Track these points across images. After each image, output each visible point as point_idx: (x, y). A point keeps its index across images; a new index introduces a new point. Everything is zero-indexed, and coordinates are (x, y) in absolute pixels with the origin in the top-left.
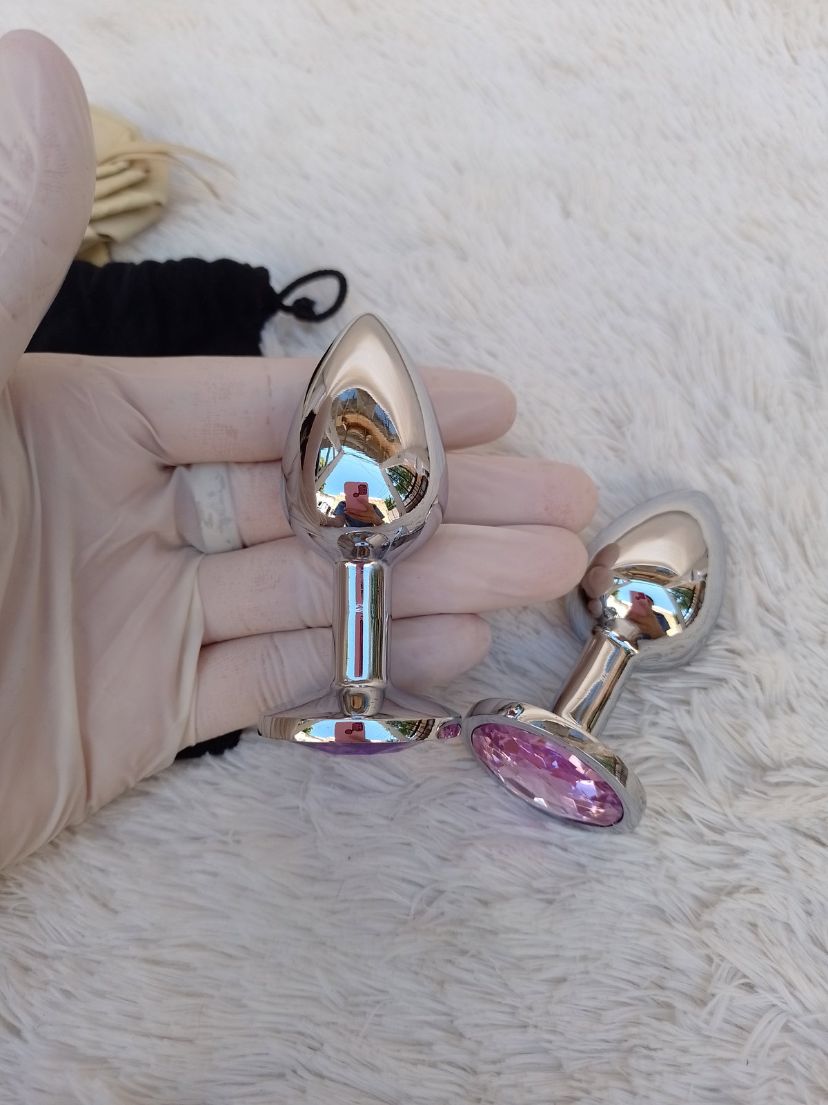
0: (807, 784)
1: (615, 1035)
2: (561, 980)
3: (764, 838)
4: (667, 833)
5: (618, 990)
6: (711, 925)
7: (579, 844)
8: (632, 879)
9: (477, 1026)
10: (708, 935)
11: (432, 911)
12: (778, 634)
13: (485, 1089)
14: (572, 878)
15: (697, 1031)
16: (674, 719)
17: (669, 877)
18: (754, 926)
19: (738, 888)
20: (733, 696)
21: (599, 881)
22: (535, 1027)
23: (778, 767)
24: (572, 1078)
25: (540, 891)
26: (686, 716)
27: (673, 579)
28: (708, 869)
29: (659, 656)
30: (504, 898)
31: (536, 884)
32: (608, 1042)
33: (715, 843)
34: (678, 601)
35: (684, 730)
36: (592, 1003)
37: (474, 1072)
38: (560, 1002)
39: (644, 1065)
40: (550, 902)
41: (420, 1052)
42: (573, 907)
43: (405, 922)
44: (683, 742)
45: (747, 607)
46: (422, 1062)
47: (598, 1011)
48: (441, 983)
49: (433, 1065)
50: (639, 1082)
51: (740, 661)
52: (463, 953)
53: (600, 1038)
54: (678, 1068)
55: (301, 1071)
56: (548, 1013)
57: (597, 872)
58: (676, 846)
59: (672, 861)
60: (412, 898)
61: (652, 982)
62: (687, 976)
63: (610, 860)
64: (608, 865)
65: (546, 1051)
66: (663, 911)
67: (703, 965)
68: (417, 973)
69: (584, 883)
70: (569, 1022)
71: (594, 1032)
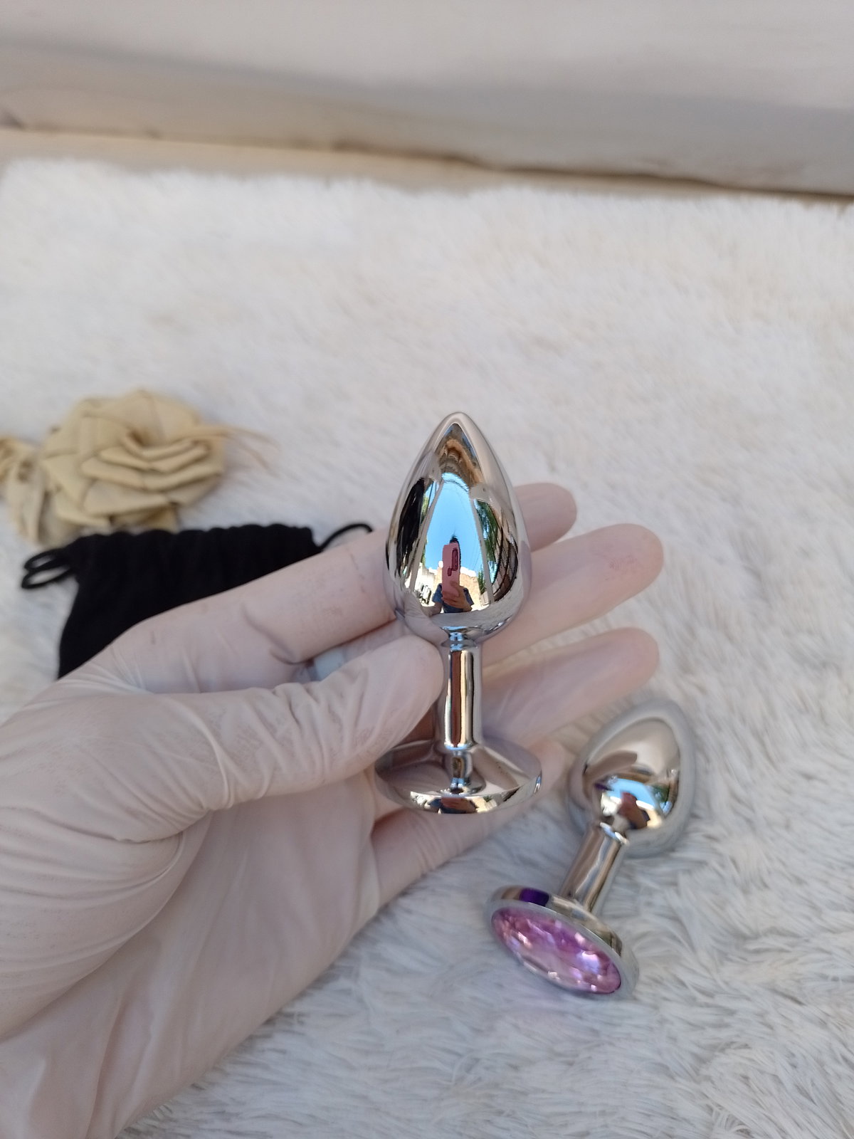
0: (781, 951)
3: (748, 999)
4: (666, 999)
6: (708, 1078)
7: (592, 1012)
10: (706, 1087)
11: (471, 1077)
12: (749, 821)
16: (665, 899)
17: (671, 1038)
18: (746, 1078)
19: (729, 1044)
20: (713, 876)
21: (611, 1044)
23: (756, 936)
25: (560, 1055)
26: (675, 896)
27: (652, 778)
29: (648, 844)
30: (531, 1062)
31: (559, 1049)
33: (708, 1006)
34: (657, 796)
35: (674, 908)
40: (571, 1064)
42: (590, 1068)
43: (448, 1088)
44: (675, 919)
45: (720, 798)
51: (717, 846)
52: (500, 1113)
57: (609, 1037)
59: (672, 1023)
60: (453, 1065)
63: (620, 1025)
64: (618, 1029)
67: (704, 1114)
69: (598, 1046)
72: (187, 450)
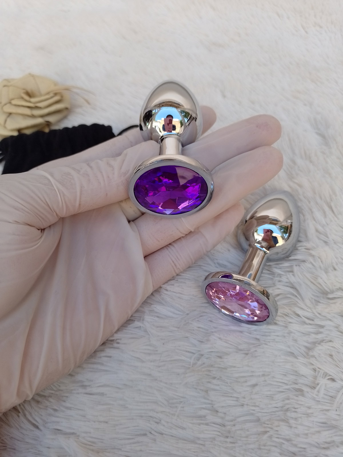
1: (280, 404)
2: (255, 385)
3: (330, 320)
4: (290, 323)
5: (279, 387)
6: (313, 356)
7: (255, 330)
8: (279, 342)
9: (223, 407)
10: (312, 360)
11: (200, 363)
12: (326, 242)
13: (229, 432)
14: (253, 344)
15: (314, 399)
16: (287, 279)
17: (294, 340)
18: (331, 356)
19: (322, 341)
20: (310, 266)
21: (266, 344)
22: (247, 405)
23: (332, 292)
24: (265, 423)
25: (241, 350)
26: (293, 277)
27: (279, 223)
28: (309, 335)
29: (277, 253)
30: (227, 354)
31: (240, 347)
32: (278, 408)
33: (310, 324)
34: (282, 231)
35: (292, 282)
36: (269, 393)
37: (224, 426)
38: (256, 394)
39: (293, 415)
40: (247, 354)
41: (202, 420)
42: (256, 355)
43: (189, 368)
44: (293, 287)
45: (311, 231)
46: (203, 424)
47: (272, 396)
48: (206, 391)
49: (207, 424)
50: (292, 422)
51: (311, 252)
52: (214, 378)
53: (274, 406)
54: (308, 415)
55: (153, 432)
56: (251, 399)
57: (264, 341)
58: (295, 327)
59: (294, 333)
60: (191, 358)
61: (293, 382)
62: (306, 377)
63: (269, 336)
64: (269, 338)
65: (252, 414)
66: (293, 353)
67: (312, 373)
68: (196, 389)
69: (259, 345)
70: (261, 401)
71: (271, 404)
72: (52, 97)
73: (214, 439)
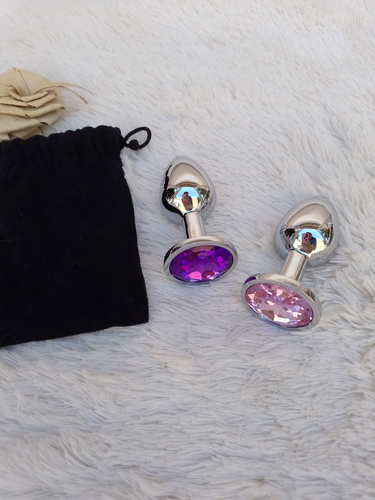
1: (341, 412)
2: (314, 395)
5: (338, 394)
6: (369, 360)
9: (286, 421)
11: (253, 378)
12: (361, 245)
13: (297, 445)
22: (310, 416)
24: (330, 432)
25: (296, 361)
26: (335, 282)
28: (360, 340)
32: (340, 415)
36: (329, 402)
37: (290, 440)
38: (317, 404)
39: (358, 420)
41: (266, 436)
42: (311, 364)
44: (336, 293)
46: (268, 440)
47: (333, 404)
48: (267, 407)
49: (273, 440)
50: (358, 427)
53: (337, 414)
55: (218, 456)
56: (313, 409)
58: (346, 333)
60: (243, 374)
61: (350, 388)
62: (364, 381)
65: (316, 425)
68: (255, 405)
69: (313, 354)
70: (323, 411)
71: (334, 412)
72: (46, 96)
73: (283, 454)
